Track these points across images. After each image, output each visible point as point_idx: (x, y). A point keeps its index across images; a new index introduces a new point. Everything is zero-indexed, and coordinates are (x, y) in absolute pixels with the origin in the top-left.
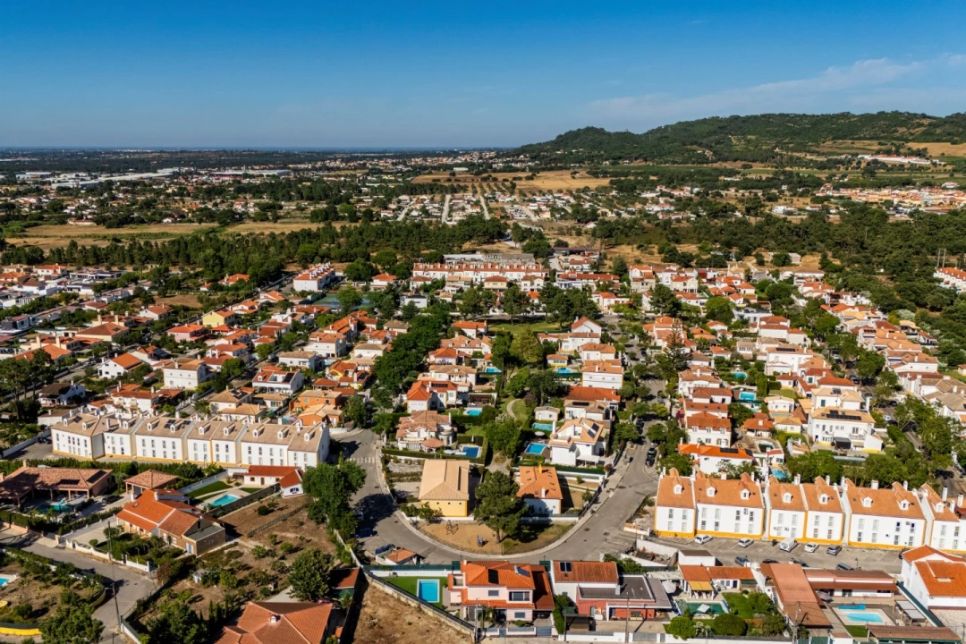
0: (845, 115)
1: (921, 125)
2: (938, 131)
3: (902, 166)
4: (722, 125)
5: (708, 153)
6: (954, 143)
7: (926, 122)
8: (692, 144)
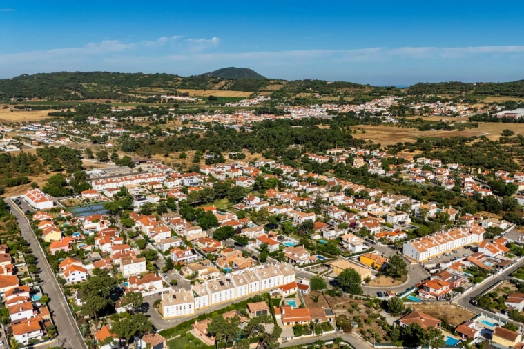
0: (140, 74)
1: (178, 81)
2: (187, 84)
3: (184, 101)
4: (72, 77)
5: (79, 94)
6: (196, 90)
7: (181, 79)
8: (65, 88)
